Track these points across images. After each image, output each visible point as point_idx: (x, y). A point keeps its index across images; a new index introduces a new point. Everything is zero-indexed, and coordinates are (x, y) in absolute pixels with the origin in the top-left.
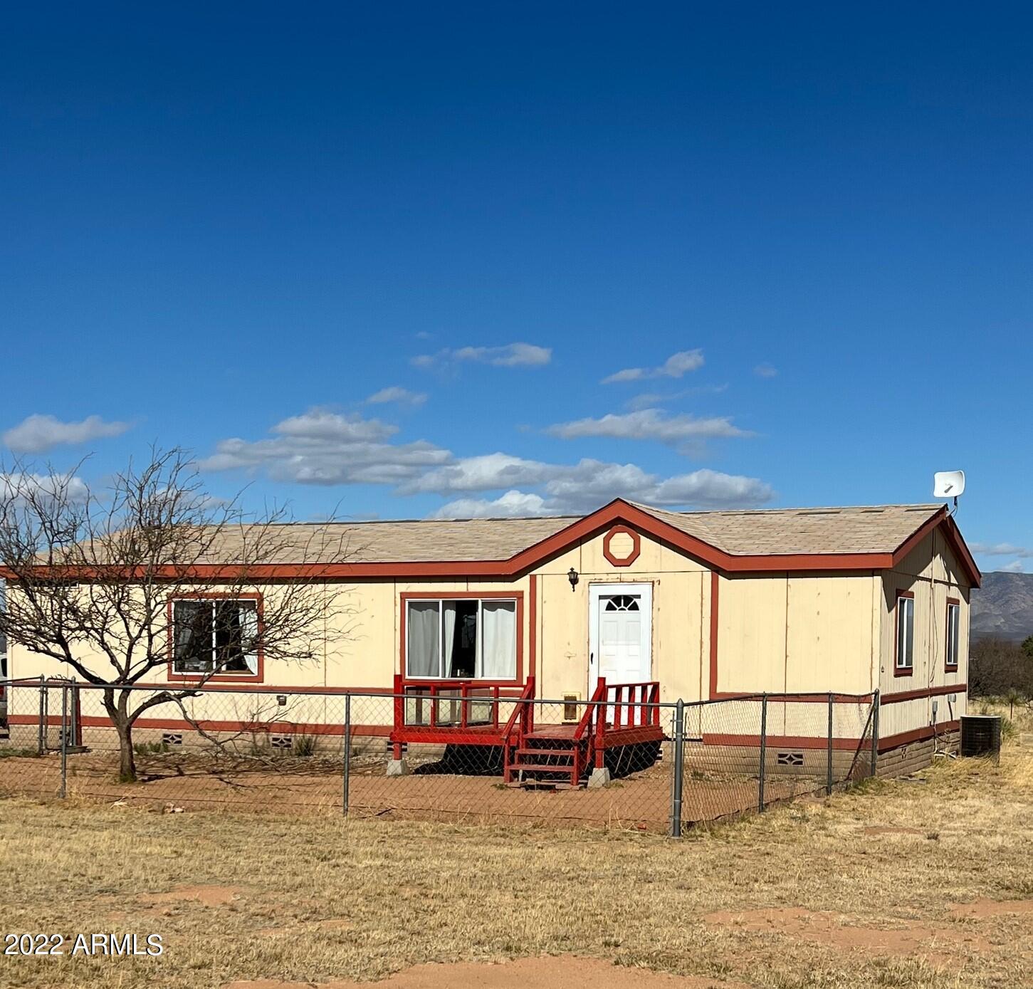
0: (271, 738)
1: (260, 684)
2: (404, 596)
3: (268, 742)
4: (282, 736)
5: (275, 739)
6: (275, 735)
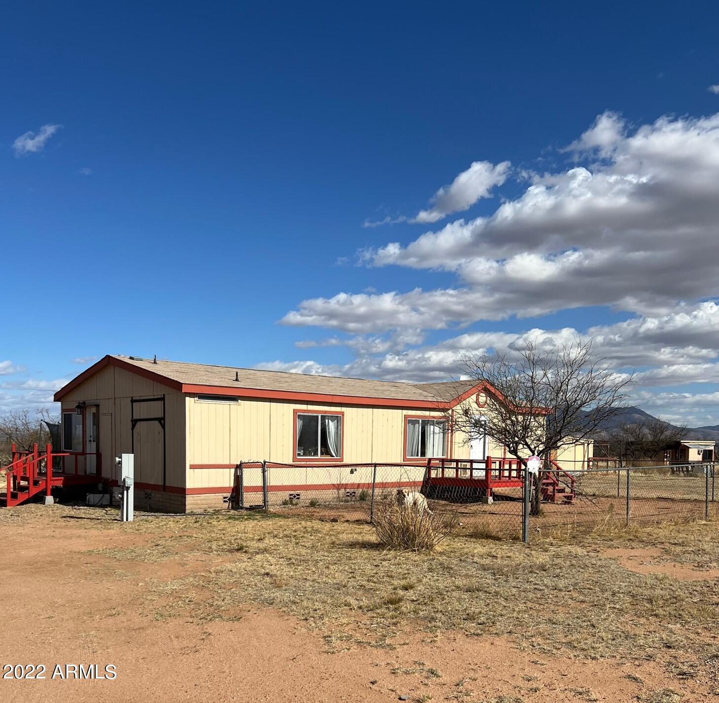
0: (346, 493)
1: (342, 463)
2: (406, 417)
4: (351, 491)
6: (348, 491)
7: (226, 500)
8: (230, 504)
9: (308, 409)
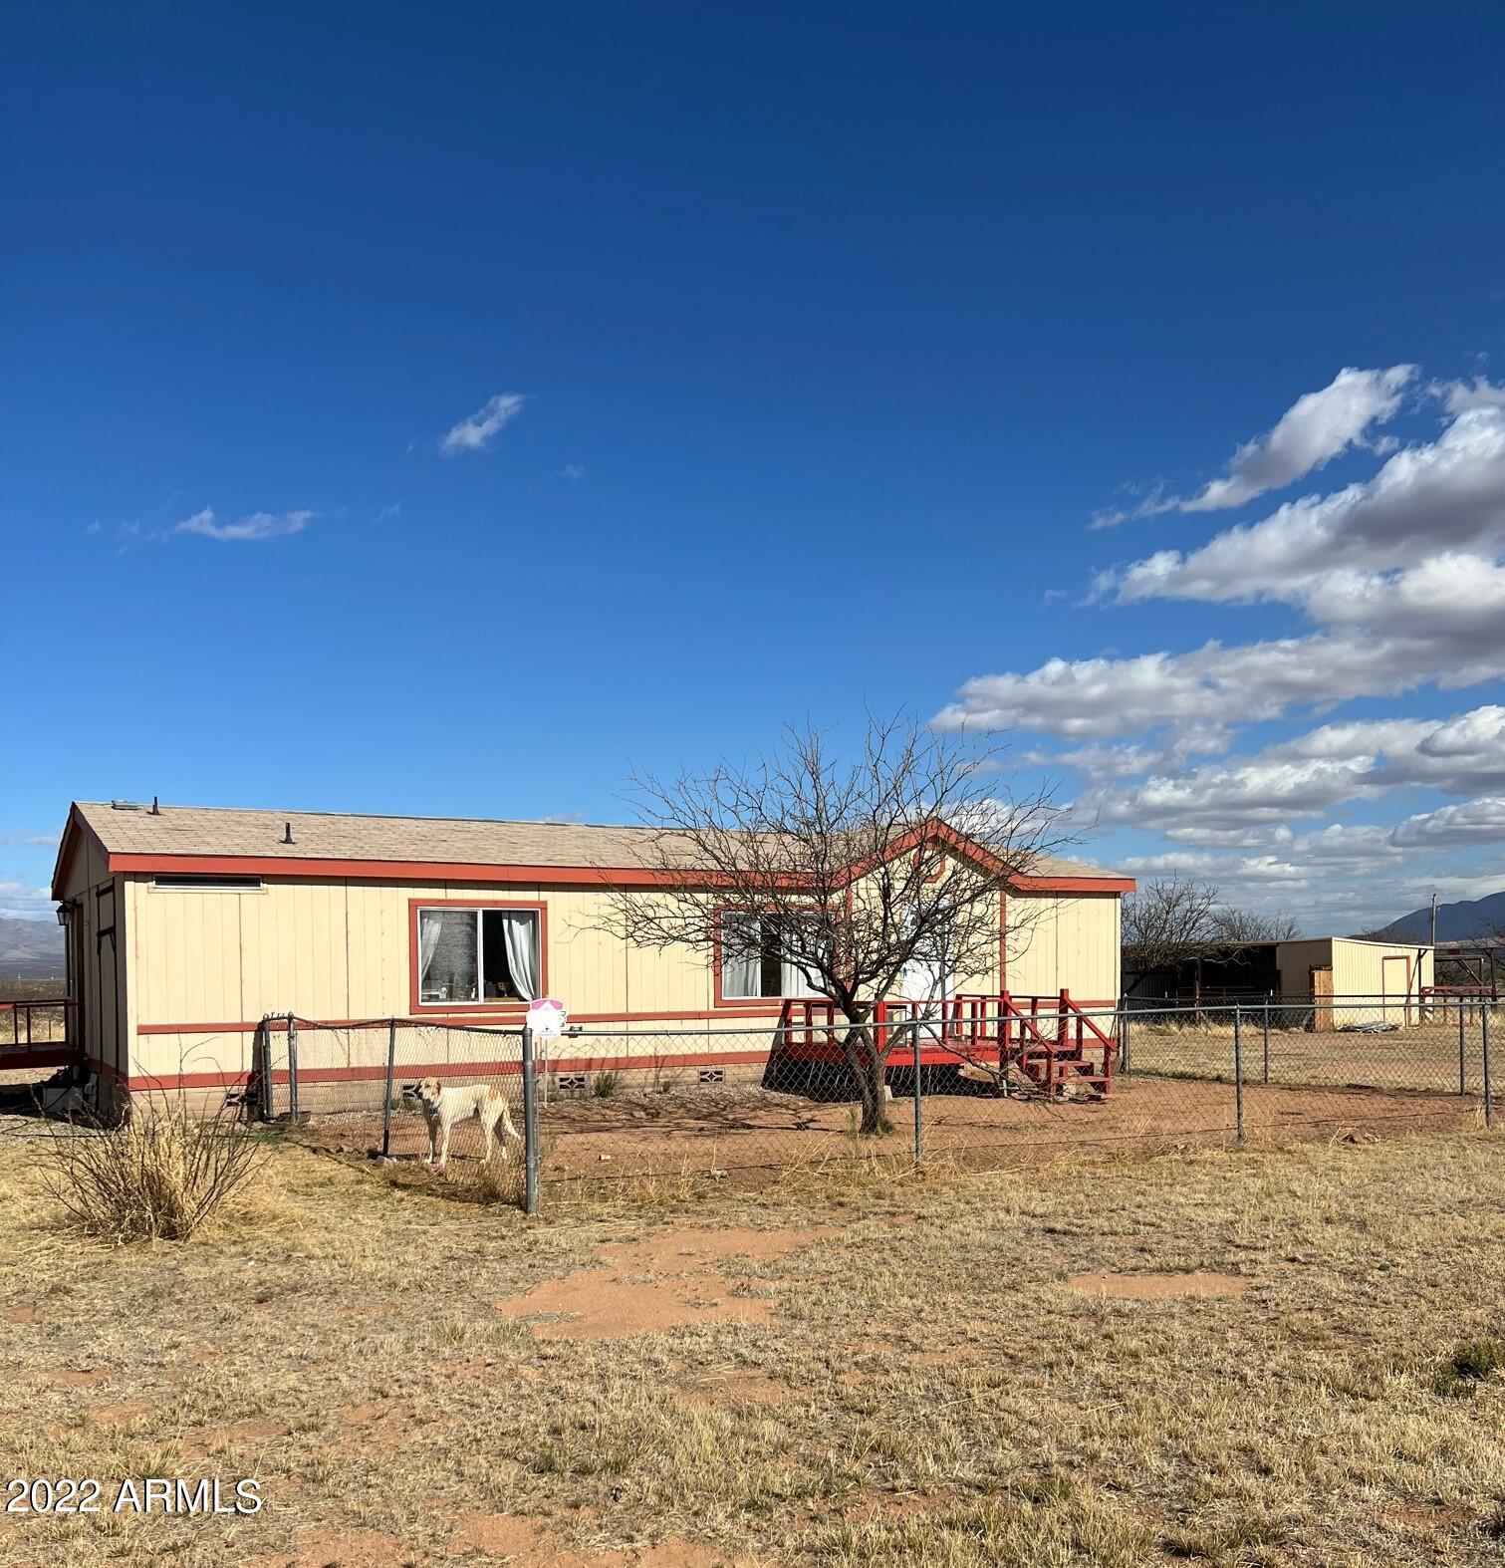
0: (557, 1080)
3: (554, 1083)
4: (572, 1076)
5: (562, 1080)
6: (562, 1075)
7: (234, 1100)
8: (245, 1109)
9: (449, 897)
